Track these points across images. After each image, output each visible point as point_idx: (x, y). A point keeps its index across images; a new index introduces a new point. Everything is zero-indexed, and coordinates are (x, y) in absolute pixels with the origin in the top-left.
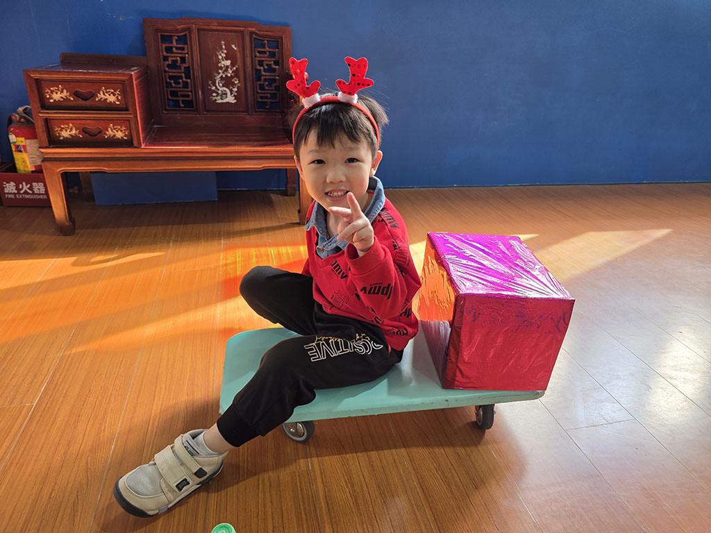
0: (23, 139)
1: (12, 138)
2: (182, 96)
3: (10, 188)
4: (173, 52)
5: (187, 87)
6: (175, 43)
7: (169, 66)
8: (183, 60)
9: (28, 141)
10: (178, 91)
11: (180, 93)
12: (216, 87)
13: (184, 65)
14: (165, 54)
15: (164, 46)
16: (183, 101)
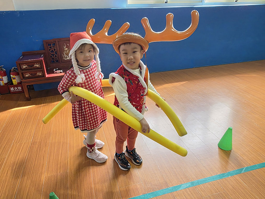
0: (14, 76)
1: (12, 76)
2: (55, 59)
3: (12, 89)
4: (51, 48)
5: (56, 57)
6: (52, 46)
7: (51, 52)
8: (55, 50)
9: (16, 76)
10: (53, 58)
11: (54, 59)
12: (64, 56)
13: (55, 51)
14: (50, 49)
15: (49, 47)
16: (55, 61)
